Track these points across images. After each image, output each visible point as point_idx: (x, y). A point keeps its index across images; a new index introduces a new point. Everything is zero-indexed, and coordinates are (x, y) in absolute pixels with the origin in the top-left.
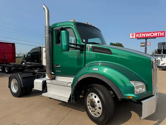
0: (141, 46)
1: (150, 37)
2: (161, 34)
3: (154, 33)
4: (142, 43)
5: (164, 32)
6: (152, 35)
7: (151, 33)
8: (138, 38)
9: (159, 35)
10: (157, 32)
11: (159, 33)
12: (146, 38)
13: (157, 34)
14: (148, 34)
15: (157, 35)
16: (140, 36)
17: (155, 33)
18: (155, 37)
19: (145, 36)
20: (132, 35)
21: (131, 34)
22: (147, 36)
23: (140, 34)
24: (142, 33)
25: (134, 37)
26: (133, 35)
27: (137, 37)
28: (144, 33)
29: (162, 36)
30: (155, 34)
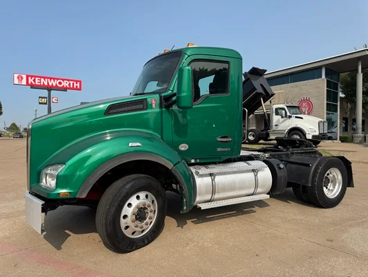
0: (40, 103)
1: (56, 88)
2: (75, 85)
3: (63, 80)
4: (42, 98)
5: (80, 82)
6: (60, 83)
7: (58, 79)
8: (33, 86)
9: (71, 86)
10: (68, 80)
11: (72, 83)
12: (49, 89)
13: (68, 83)
14: (52, 80)
15: (69, 85)
16: (37, 83)
17: (65, 81)
18: (65, 89)
19: (46, 84)
20: (18, 78)
21: (16, 76)
22: (50, 84)
23: (37, 79)
24: (41, 77)
25: (24, 82)
26: (22, 78)
27: (30, 82)
28: (45, 78)
29: (77, 89)
30: (65, 84)
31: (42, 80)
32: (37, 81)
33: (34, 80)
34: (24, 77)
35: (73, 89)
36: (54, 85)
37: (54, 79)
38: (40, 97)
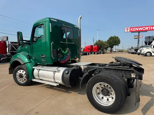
2: (152, 28)
6: (144, 29)
7: (143, 27)
8: (132, 32)
9: (150, 29)
11: (150, 27)
12: (139, 32)
16: (134, 30)
17: (147, 27)
18: (146, 31)
19: (138, 30)
20: (127, 29)
21: (126, 29)
22: (140, 30)
23: (134, 28)
24: (136, 27)
27: (131, 30)
28: (137, 28)
30: (147, 28)
31: (136, 28)
32: (134, 29)
33: (133, 29)
34: (129, 28)
35: (151, 30)
36: (141, 30)
37: (141, 27)
38: (135, 36)
